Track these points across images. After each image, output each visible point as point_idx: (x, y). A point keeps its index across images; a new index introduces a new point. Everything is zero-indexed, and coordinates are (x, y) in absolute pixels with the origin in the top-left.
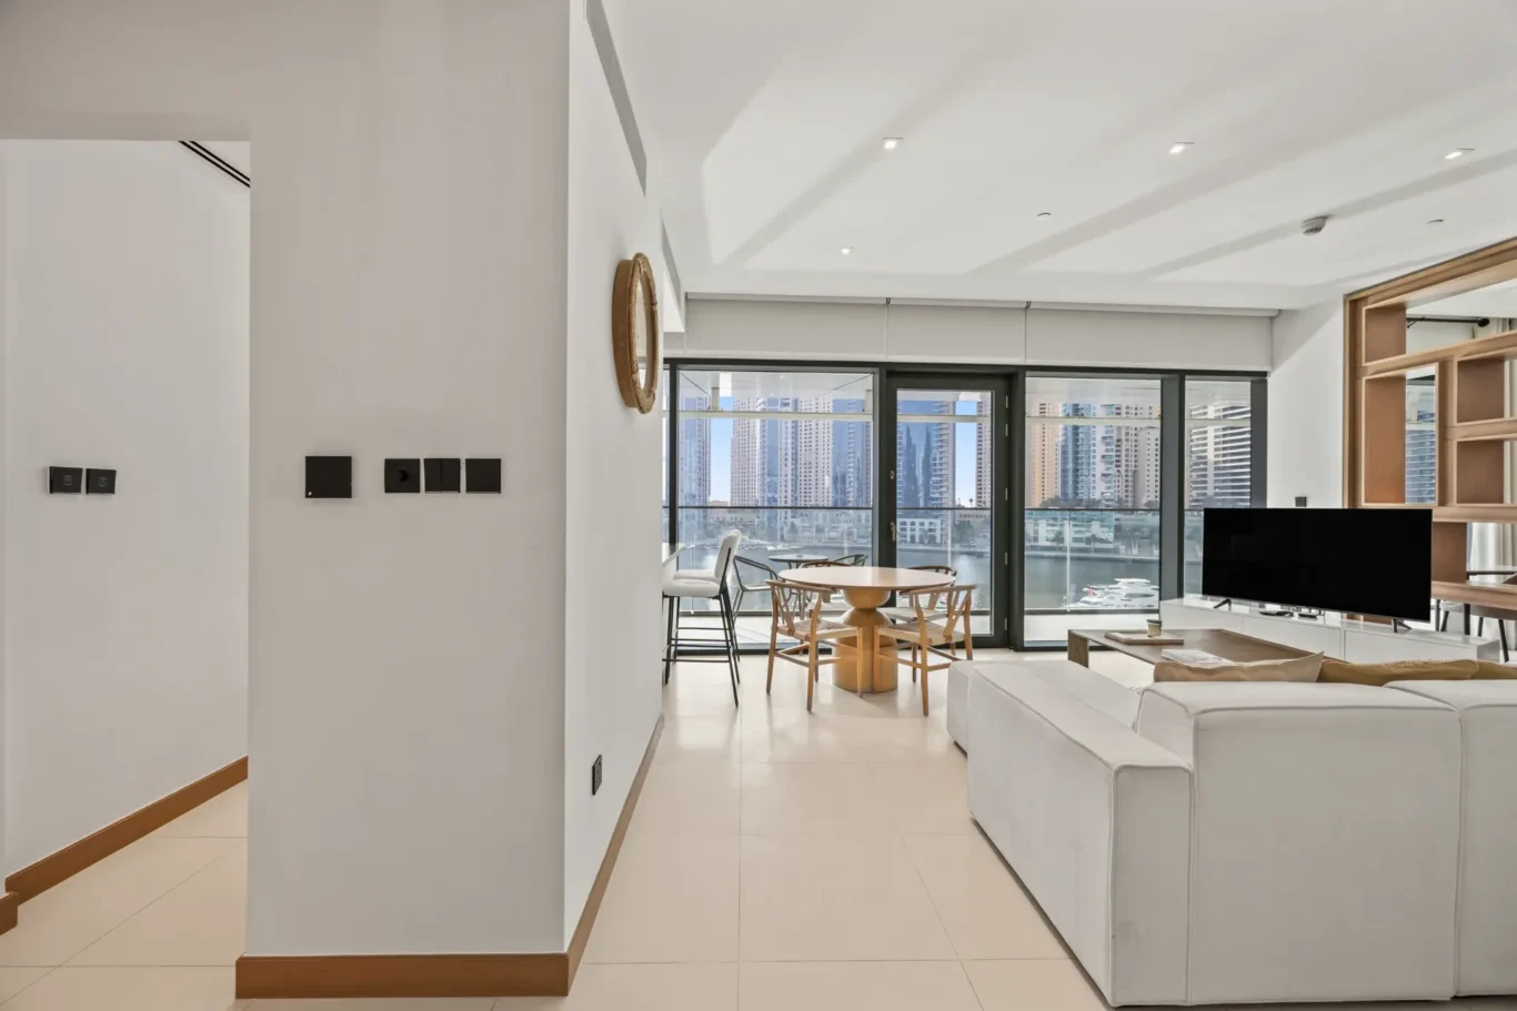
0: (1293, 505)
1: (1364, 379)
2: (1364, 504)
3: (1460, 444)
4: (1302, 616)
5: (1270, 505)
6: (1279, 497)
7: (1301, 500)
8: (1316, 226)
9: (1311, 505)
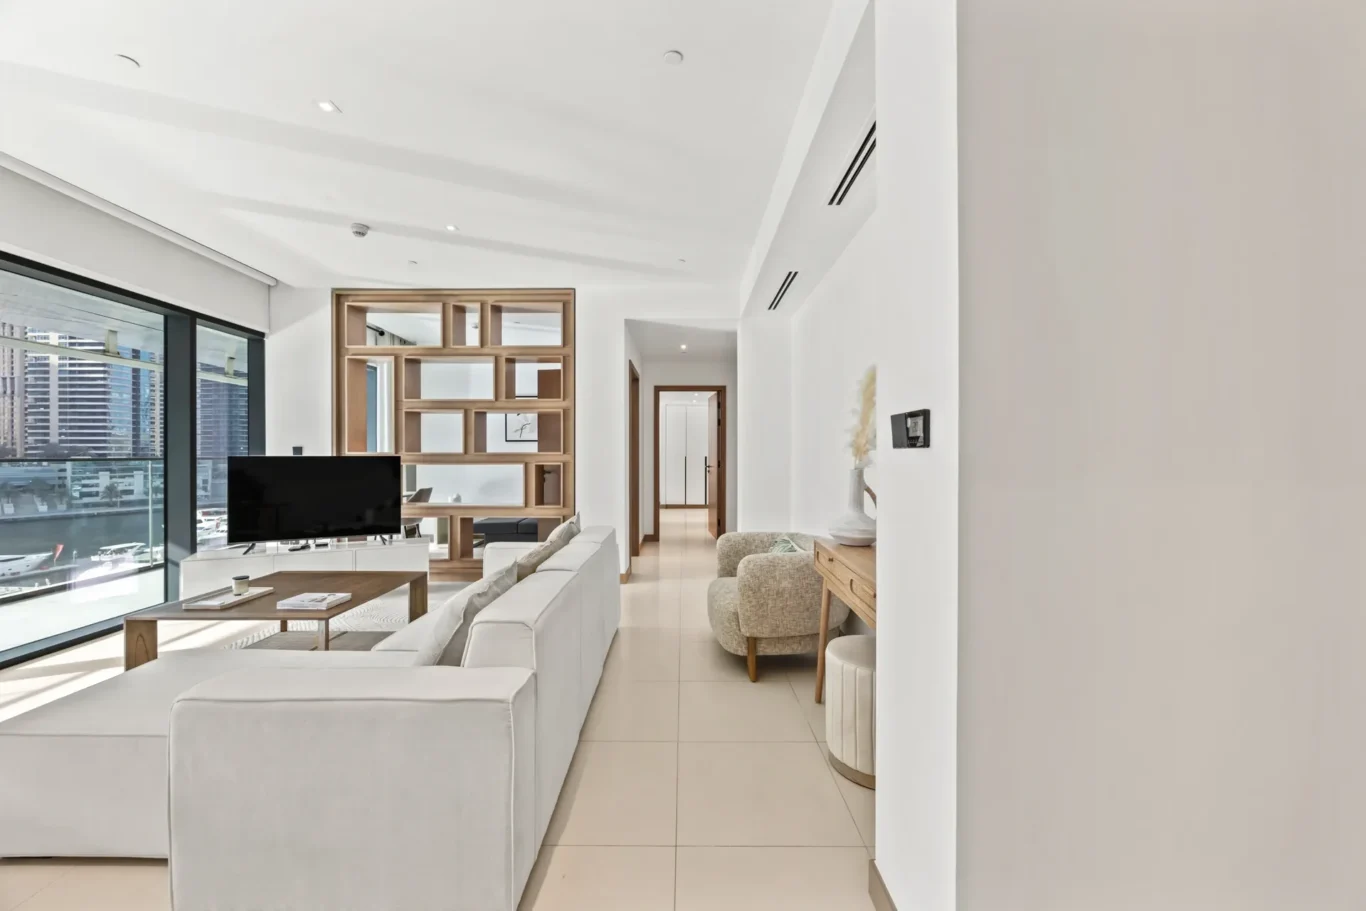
0: (290, 454)
1: (347, 357)
2: (347, 453)
3: (407, 413)
4: (318, 546)
5: (270, 452)
6: (276, 447)
7: (298, 450)
8: (361, 231)
9: (306, 453)
